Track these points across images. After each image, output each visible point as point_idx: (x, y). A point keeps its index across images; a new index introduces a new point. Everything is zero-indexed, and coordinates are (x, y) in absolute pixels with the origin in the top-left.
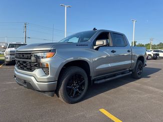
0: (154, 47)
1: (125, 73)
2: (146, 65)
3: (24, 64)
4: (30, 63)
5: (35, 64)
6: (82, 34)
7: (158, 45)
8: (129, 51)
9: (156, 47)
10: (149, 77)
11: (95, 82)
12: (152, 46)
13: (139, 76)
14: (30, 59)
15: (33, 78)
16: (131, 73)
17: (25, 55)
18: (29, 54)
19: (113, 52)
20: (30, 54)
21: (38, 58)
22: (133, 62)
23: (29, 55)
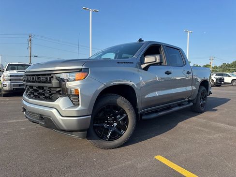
0: (215, 69)
1: (183, 105)
2: (211, 93)
3: (41, 91)
4: (49, 88)
5: (58, 89)
6: (122, 47)
7: (221, 67)
8: (188, 73)
9: (218, 70)
10: (216, 110)
11: (144, 117)
12: (212, 68)
13: (203, 109)
14: (50, 82)
15: (54, 111)
16: (192, 104)
17: (41, 77)
18: (48, 75)
19: (168, 73)
20: (50, 74)
21: (61, 81)
22: (194, 88)
23: (48, 77)
